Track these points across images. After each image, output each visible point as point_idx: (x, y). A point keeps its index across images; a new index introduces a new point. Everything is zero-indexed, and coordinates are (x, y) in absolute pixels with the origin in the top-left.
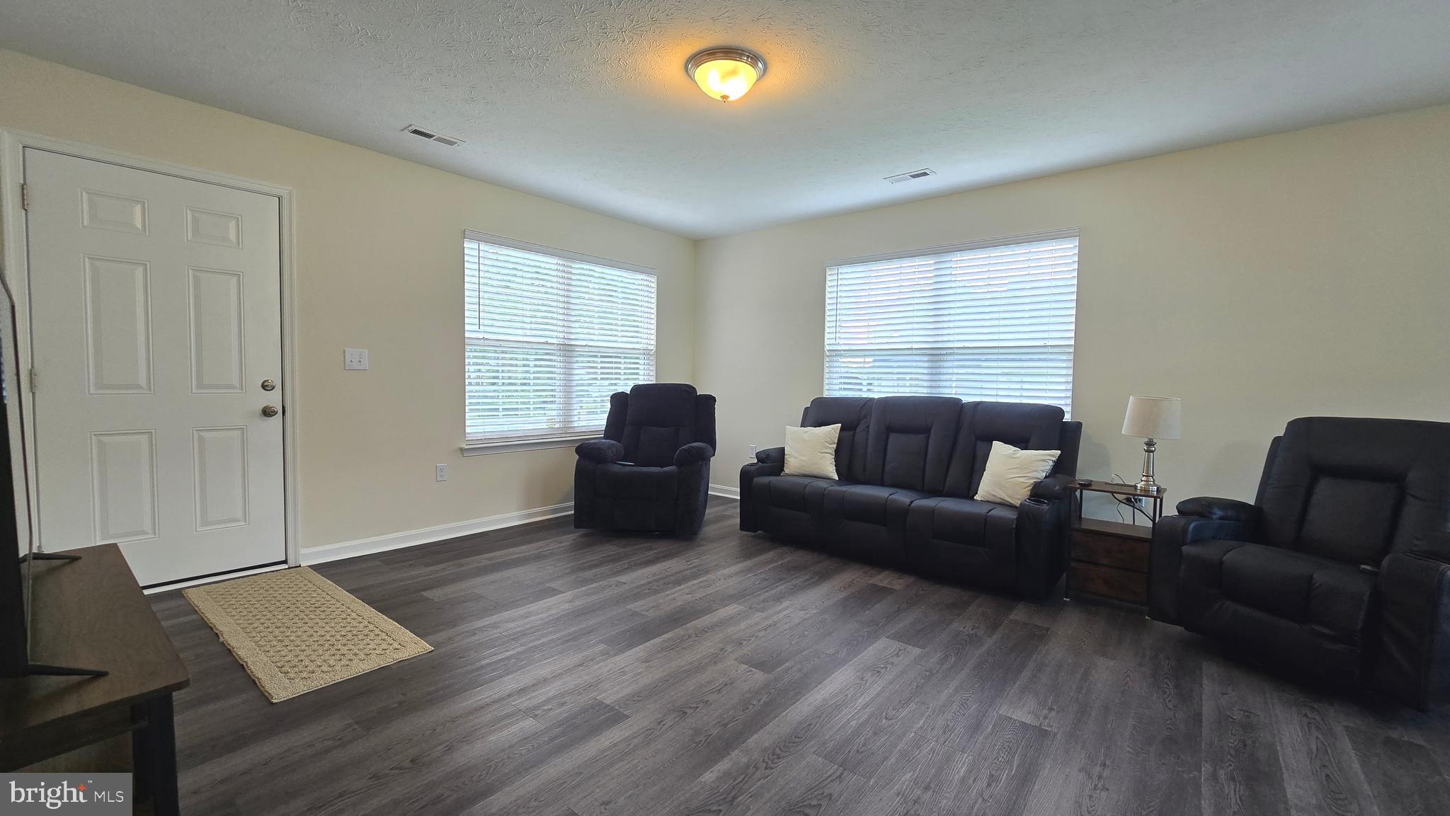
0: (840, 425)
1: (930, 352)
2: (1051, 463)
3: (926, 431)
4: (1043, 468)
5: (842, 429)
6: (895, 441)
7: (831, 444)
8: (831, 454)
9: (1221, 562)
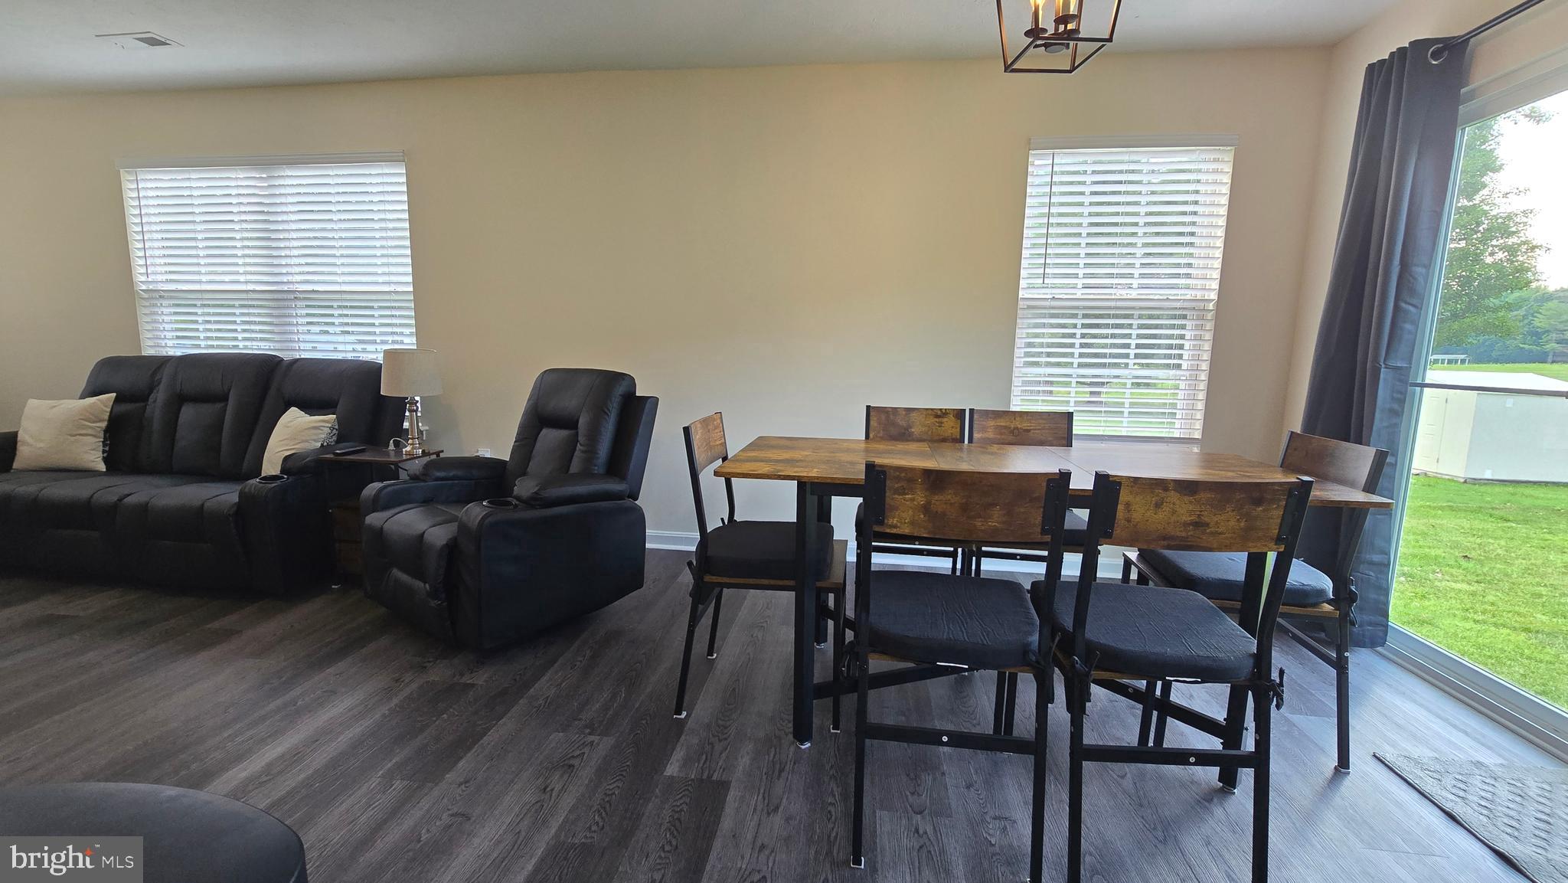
0: (115, 394)
1: (276, 296)
2: (328, 430)
3: (224, 398)
4: (315, 437)
5: (117, 400)
6: (188, 413)
7: (94, 422)
8: (95, 436)
9: (382, 528)
